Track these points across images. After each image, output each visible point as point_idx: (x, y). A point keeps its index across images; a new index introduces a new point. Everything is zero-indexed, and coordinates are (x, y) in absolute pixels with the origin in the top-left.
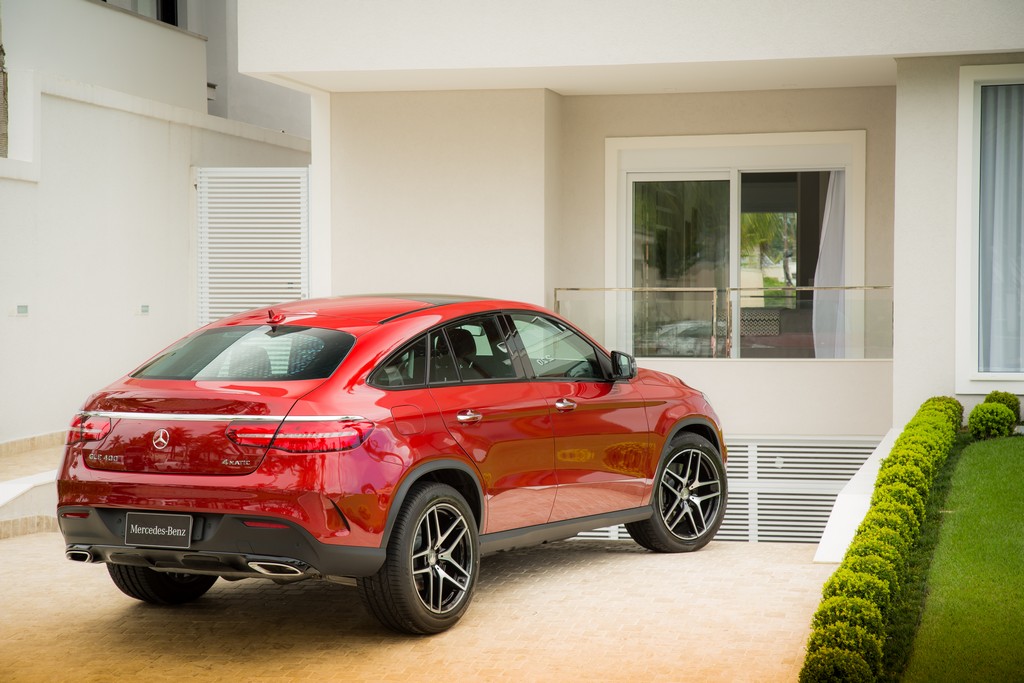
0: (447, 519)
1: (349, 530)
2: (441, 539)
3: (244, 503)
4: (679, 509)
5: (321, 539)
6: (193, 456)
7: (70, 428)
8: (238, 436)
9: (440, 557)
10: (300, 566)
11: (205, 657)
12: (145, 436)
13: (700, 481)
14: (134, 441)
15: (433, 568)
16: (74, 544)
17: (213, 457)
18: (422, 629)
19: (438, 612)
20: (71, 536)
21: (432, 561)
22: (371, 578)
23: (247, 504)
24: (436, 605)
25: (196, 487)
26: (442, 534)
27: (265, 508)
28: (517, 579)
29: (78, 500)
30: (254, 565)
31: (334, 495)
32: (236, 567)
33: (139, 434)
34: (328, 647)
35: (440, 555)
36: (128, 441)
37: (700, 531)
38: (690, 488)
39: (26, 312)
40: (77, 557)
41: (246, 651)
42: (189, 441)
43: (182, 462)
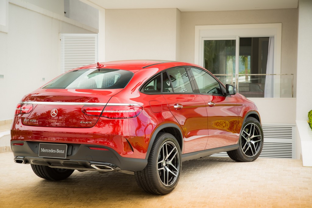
0: (170, 147)
1: (133, 151)
2: (168, 156)
3: (87, 139)
4: (247, 146)
5: (121, 155)
6: (67, 120)
7: (16, 109)
8: (87, 111)
9: (167, 163)
10: (113, 166)
11: (72, 204)
12: (47, 112)
13: (255, 135)
14: (42, 115)
15: (165, 168)
16: (17, 156)
17: (74, 121)
18: (161, 193)
19: (167, 185)
20: (16, 153)
21: (164, 164)
22: (140, 172)
23: (89, 140)
24: (166, 183)
25: (67, 133)
26: (168, 154)
27: (97, 141)
28: (191, 172)
29: (19, 138)
30: (93, 166)
31: (127, 137)
32: (86, 166)
33: (44, 111)
34: (122, 200)
35: (167, 162)
36: (39, 115)
37: (254, 154)
38: (251, 138)
39: (3, 77)
40: (19, 162)
41: (88, 201)
42: (65, 114)
43: (62, 123)
